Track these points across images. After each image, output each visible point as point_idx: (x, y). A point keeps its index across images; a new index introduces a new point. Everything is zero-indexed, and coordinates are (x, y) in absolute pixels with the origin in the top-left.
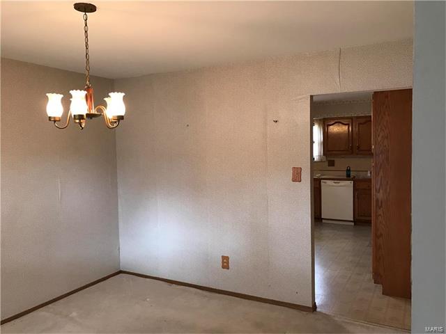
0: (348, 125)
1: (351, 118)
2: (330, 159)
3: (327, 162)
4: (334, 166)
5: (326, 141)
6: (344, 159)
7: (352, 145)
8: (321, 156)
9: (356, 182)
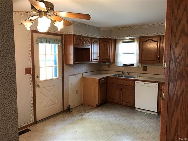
1: (160, 37)
2: (144, 66)
3: (142, 68)
4: (147, 70)
5: (141, 53)
6: (154, 66)
7: (159, 56)
8: (137, 63)
9: (160, 84)
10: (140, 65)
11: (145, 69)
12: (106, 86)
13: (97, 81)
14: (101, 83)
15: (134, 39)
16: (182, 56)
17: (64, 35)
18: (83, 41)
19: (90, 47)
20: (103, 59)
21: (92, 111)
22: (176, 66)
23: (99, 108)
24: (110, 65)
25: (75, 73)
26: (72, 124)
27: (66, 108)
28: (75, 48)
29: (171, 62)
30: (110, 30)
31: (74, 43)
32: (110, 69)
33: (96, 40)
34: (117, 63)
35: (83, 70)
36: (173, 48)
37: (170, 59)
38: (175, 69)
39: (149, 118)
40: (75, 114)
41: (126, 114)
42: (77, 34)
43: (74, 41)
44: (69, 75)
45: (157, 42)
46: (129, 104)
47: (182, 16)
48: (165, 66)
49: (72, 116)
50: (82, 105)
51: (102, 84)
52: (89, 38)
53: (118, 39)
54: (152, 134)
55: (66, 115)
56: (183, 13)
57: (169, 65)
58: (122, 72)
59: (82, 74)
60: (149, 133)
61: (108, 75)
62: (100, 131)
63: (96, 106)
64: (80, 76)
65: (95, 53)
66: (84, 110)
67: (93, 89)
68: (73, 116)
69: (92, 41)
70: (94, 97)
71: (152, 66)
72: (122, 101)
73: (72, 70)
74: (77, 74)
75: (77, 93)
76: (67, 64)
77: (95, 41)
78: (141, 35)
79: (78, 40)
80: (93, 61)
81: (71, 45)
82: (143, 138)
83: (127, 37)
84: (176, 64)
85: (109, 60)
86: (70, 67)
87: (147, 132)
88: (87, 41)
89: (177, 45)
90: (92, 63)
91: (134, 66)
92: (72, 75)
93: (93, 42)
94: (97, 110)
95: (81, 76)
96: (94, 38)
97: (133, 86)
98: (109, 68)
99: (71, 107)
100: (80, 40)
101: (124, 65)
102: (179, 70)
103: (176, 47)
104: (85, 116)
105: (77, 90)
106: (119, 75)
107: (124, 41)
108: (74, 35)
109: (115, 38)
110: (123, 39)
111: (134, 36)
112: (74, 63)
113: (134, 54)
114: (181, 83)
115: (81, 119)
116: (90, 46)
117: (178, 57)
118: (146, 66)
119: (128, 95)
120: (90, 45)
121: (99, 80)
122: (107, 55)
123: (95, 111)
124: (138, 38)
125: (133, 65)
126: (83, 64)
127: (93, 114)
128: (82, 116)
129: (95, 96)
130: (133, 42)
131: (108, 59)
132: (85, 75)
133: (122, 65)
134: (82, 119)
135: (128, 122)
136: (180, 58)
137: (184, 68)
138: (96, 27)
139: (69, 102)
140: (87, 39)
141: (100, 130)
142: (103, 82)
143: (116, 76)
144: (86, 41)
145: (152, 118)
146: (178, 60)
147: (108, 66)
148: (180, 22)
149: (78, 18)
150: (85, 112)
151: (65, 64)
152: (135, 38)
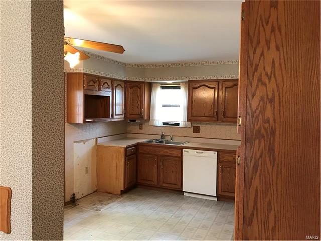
0: (214, 88)
1: (218, 82)
2: (195, 125)
3: (192, 128)
4: (199, 132)
5: (190, 106)
6: (209, 126)
7: (218, 111)
8: (185, 121)
9: (220, 153)
10: (189, 124)
11: (196, 130)
12: (137, 158)
13: (123, 151)
14: (128, 154)
15: (180, 82)
16: (259, 109)
17: (66, 74)
18: (99, 84)
19: (110, 95)
20: (131, 115)
21: (114, 201)
22: (254, 122)
23: (126, 196)
24: (142, 124)
25: (84, 138)
26: (82, 224)
27: (68, 199)
28: (85, 95)
29: (248, 117)
30: (142, 68)
31: (84, 87)
32: (142, 131)
33: (119, 83)
34: (153, 120)
35: (97, 132)
36: (249, 100)
37: (247, 114)
38: (252, 125)
39: (205, 206)
40: (85, 208)
41: (171, 203)
42: (95, 74)
43: (84, 84)
44: (74, 142)
45: (213, 90)
46: (173, 186)
47: (259, 62)
48: (240, 123)
49: (80, 212)
50: (94, 192)
51: (130, 155)
52: (109, 80)
53: (155, 83)
54: (211, 230)
55: (69, 210)
56: (260, 59)
57: (245, 120)
58: (162, 136)
59: (95, 139)
60: (207, 228)
61: (140, 141)
62: (131, 232)
63: (120, 193)
64: (92, 143)
65: (119, 105)
66: (100, 201)
67: (115, 164)
68: (82, 212)
69: (114, 84)
70: (117, 178)
71: (207, 125)
72: (163, 183)
73: (78, 133)
74: (87, 140)
75: (87, 172)
76: (71, 123)
77: (118, 85)
78: (191, 78)
79: (92, 82)
80: (115, 117)
81: (79, 89)
82: (198, 237)
83: (170, 80)
84: (254, 119)
85: (141, 116)
86: (75, 127)
87: (204, 227)
88: (106, 84)
89: (253, 96)
90: (113, 120)
91: (180, 125)
92: (79, 142)
93: (116, 87)
94: (122, 199)
95: (94, 143)
96: (117, 80)
97: (179, 157)
98: (140, 129)
99: (77, 197)
100: (95, 83)
101: (164, 123)
102: (257, 127)
103: (253, 98)
104: (102, 210)
105: (87, 168)
106: (157, 140)
107: (164, 87)
108: (84, 74)
109: (149, 81)
110: (162, 84)
111: (179, 80)
112: (84, 121)
113: (179, 107)
114: (260, 142)
115: (96, 216)
116: (111, 93)
117: (256, 110)
118: (197, 125)
119: (172, 172)
120: (111, 91)
121: (126, 149)
122: (138, 108)
123: (119, 202)
124: (186, 83)
125: (178, 124)
126: (97, 122)
127: (115, 207)
128: (97, 210)
129: (117, 176)
130: (179, 88)
131: (139, 115)
132: (100, 141)
133: (161, 124)
134: (99, 215)
135: (174, 214)
136: (258, 112)
137: (263, 125)
138: (121, 63)
139: (73, 189)
140: (105, 81)
141: (130, 230)
142: (131, 152)
143: (153, 141)
144: (104, 84)
145: (209, 206)
146: (255, 115)
147: (138, 127)
148: (256, 69)
149: (104, 50)
150: (102, 204)
151: (68, 122)
152: (182, 82)
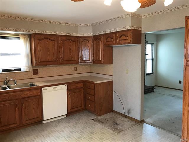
0: (54, 41)
2: (34, 69)
3: (32, 71)
4: (38, 74)
5: (37, 54)
7: (58, 57)
9: (69, 85)
10: (31, 68)
11: (36, 72)
15: (18, 35)
46: (35, 120)
71: (51, 67)
78: (36, 31)
97: (39, 95)
111: (20, 31)
113: (19, 55)
118: (36, 69)
119: (34, 109)
125: (19, 70)
133: (1, 71)
152: (22, 34)
